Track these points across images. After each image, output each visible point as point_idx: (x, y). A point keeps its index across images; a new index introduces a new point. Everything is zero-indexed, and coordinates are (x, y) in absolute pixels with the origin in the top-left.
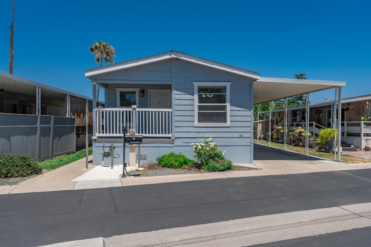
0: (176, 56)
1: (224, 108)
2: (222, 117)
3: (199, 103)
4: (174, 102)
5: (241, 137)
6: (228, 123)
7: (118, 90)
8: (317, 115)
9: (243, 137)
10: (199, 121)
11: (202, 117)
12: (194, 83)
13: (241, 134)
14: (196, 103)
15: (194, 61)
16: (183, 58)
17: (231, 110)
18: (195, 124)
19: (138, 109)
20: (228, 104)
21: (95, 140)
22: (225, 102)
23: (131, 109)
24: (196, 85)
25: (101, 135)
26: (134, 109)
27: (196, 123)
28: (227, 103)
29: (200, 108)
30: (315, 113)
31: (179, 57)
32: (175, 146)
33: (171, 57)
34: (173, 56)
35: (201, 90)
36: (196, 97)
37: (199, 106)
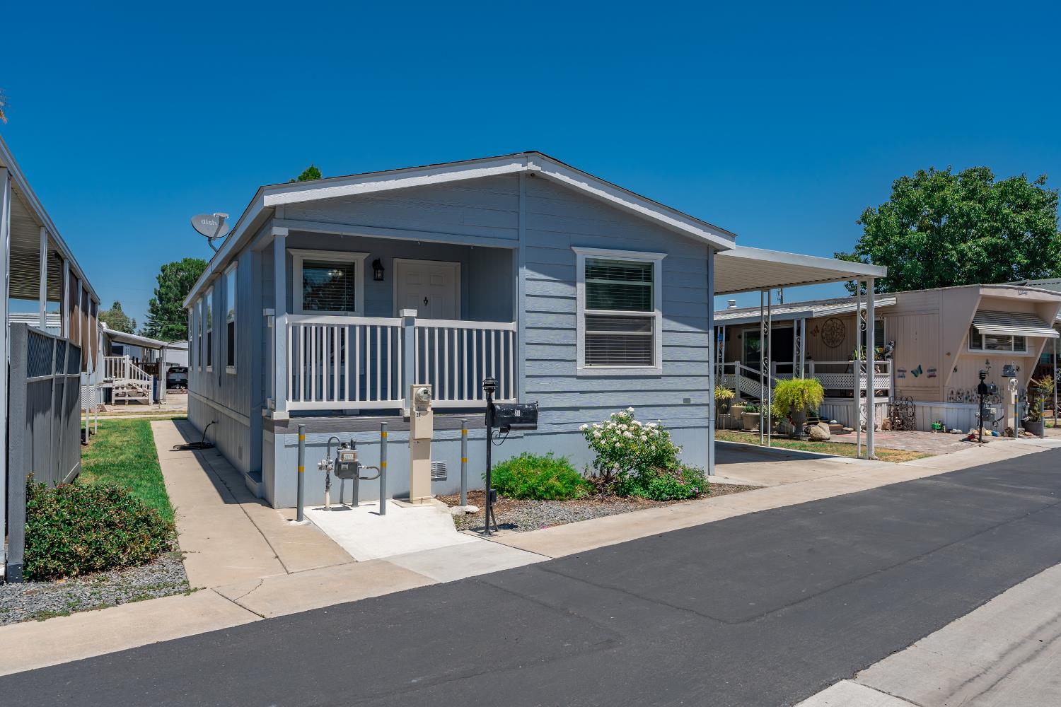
0: (539, 169)
1: (648, 323)
2: (641, 350)
3: (587, 308)
4: (524, 303)
5: (687, 403)
6: (658, 367)
7: (299, 257)
9: (692, 402)
10: (591, 358)
11: (598, 350)
12: (576, 249)
13: (687, 395)
14: (582, 310)
15: (584, 186)
16: (558, 176)
17: (666, 329)
18: (578, 368)
19: (419, 322)
20: (657, 314)
21: (284, 423)
22: (648, 308)
23: (397, 322)
24: (583, 255)
25: (302, 405)
26: (409, 321)
27: (581, 367)
28: (655, 310)
29: (591, 322)
31: (547, 173)
33: (525, 168)
34: (531, 166)
35: (594, 270)
36: (581, 288)
37: (587, 316)
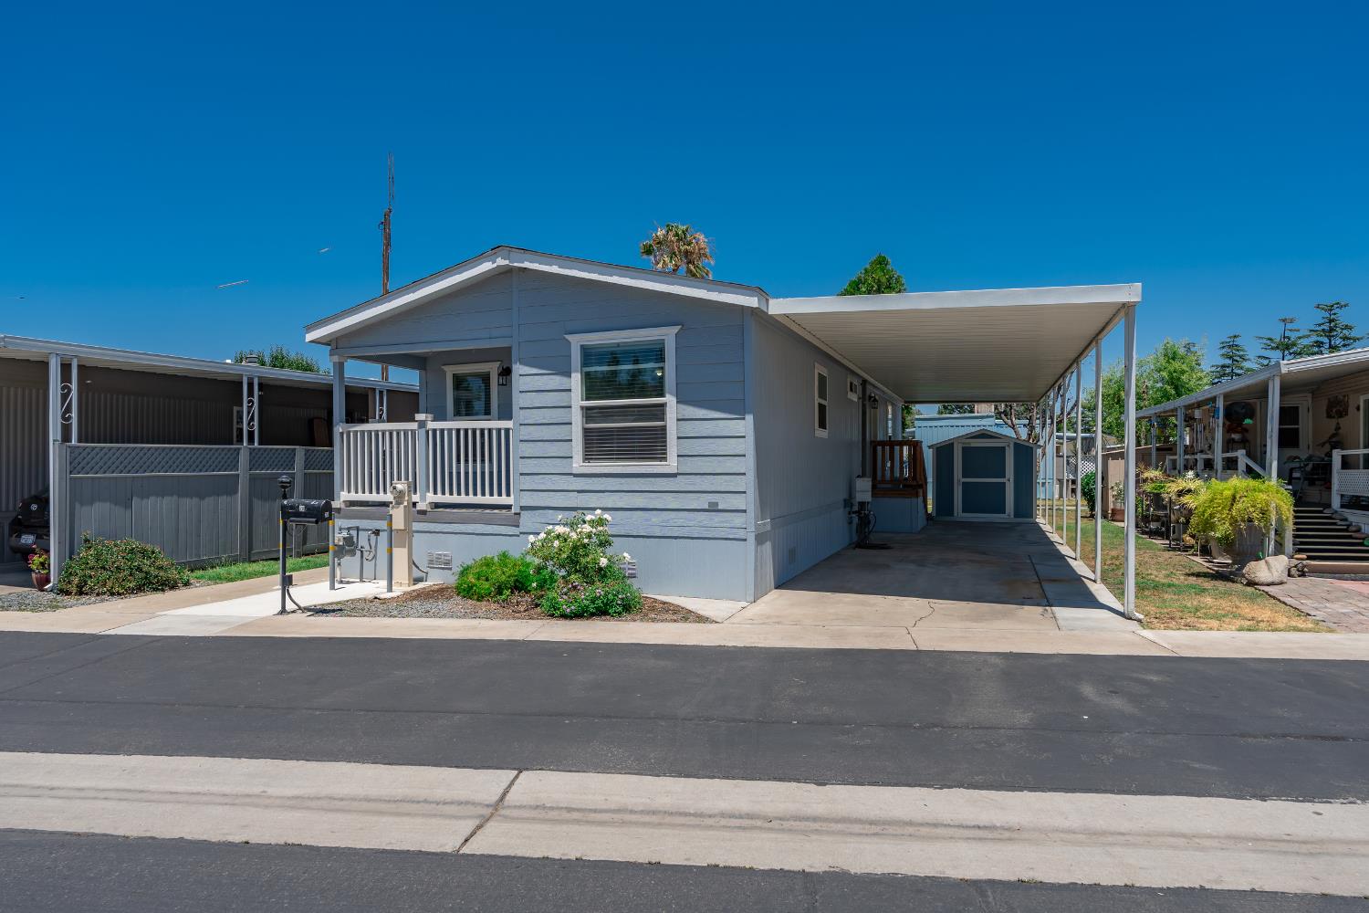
0: (507, 262)
1: (659, 411)
2: (652, 444)
3: (588, 399)
4: (519, 400)
5: (713, 508)
6: (672, 464)
7: (450, 371)
8: (1333, 423)
9: (720, 507)
10: (587, 458)
11: (597, 444)
12: (569, 337)
13: (712, 498)
14: (577, 400)
15: (555, 269)
16: (527, 265)
17: (681, 416)
18: (574, 465)
19: (431, 425)
20: (670, 400)
22: (662, 395)
23: (414, 426)
24: (576, 341)
25: (353, 496)
27: (578, 464)
28: (667, 395)
29: (589, 413)
30: (1325, 415)
31: (515, 264)
32: (521, 533)
33: (495, 265)
34: (501, 262)
35: (589, 355)
36: (576, 381)
37: (586, 410)
